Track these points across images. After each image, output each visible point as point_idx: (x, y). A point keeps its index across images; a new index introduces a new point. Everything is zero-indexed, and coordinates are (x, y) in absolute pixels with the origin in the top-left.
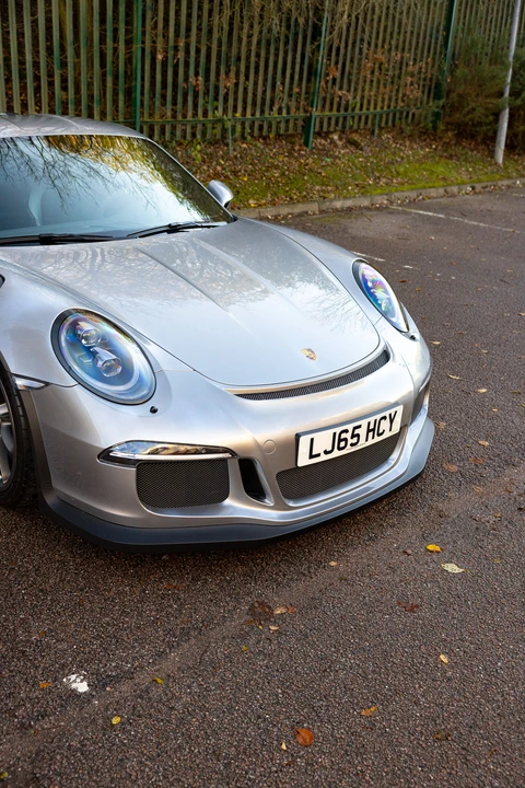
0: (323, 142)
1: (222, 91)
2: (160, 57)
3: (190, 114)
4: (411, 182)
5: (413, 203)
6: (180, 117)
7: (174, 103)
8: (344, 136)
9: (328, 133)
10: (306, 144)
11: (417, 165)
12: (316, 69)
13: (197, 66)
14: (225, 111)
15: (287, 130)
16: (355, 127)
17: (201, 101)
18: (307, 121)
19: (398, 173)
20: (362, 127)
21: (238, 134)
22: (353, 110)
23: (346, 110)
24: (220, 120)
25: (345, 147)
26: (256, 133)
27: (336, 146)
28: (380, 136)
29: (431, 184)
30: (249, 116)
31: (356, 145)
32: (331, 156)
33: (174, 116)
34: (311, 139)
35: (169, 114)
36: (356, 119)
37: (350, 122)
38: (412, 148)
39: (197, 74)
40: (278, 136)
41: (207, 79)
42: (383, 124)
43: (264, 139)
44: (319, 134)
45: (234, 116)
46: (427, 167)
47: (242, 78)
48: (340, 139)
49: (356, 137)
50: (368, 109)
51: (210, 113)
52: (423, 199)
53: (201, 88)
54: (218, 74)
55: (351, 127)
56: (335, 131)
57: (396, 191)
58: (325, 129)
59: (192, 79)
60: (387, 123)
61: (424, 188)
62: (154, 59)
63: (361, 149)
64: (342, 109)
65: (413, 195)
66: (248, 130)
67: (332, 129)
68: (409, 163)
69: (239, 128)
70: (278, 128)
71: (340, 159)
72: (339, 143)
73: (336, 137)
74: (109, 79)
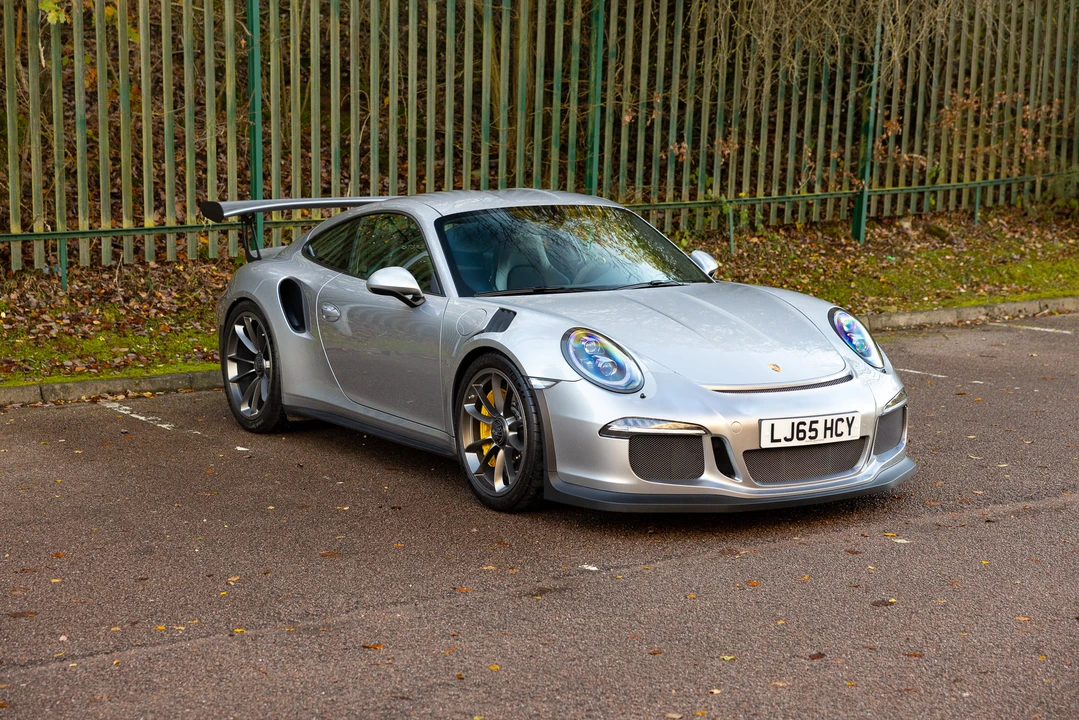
0: (885, 232)
1: (718, 162)
2: (627, 119)
3: (670, 194)
4: (1033, 289)
5: (1032, 318)
6: (654, 200)
7: (647, 181)
8: (922, 223)
9: (892, 219)
10: (856, 236)
11: (1048, 265)
12: (867, 124)
13: (680, 128)
14: (723, 189)
15: (822, 215)
16: (940, 208)
17: (686, 177)
18: (856, 199)
19: (1012, 277)
20: (952, 208)
21: (744, 223)
22: (934, 181)
23: (922, 182)
24: (716, 203)
25: (922, 239)
26: (773, 220)
27: (907, 238)
28: (984, 221)
29: (1067, 292)
30: (760, 193)
31: (942, 236)
32: (896, 254)
33: (646, 199)
34: (864, 228)
35: (639, 195)
36: (940, 196)
37: (929, 200)
38: (1043, 239)
39: (680, 139)
40: (810, 225)
41: (695, 144)
42: (989, 203)
43: (787, 230)
44: (878, 220)
45: (736, 196)
46: (1067, 267)
47: (749, 141)
48: (914, 227)
49: (942, 224)
50: (960, 180)
51: (700, 194)
52: (1051, 313)
53: (687, 159)
54: (712, 136)
55: (933, 208)
56: (905, 215)
57: (1004, 302)
58: (887, 213)
59: (673, 147)
60: (995, 200)
61: (1055, 297)
62: (617, 123)
63: (951, 242)
64: (915, 181)
65: (1034, 307)
66: (759, 215)
67: (899, 212)
68: (1034, 261)
69: (744, 213)
70: (808, 213)
71: (912, 257)
72: (913, 234)
73: (907, 225)
74: (555, 152)
